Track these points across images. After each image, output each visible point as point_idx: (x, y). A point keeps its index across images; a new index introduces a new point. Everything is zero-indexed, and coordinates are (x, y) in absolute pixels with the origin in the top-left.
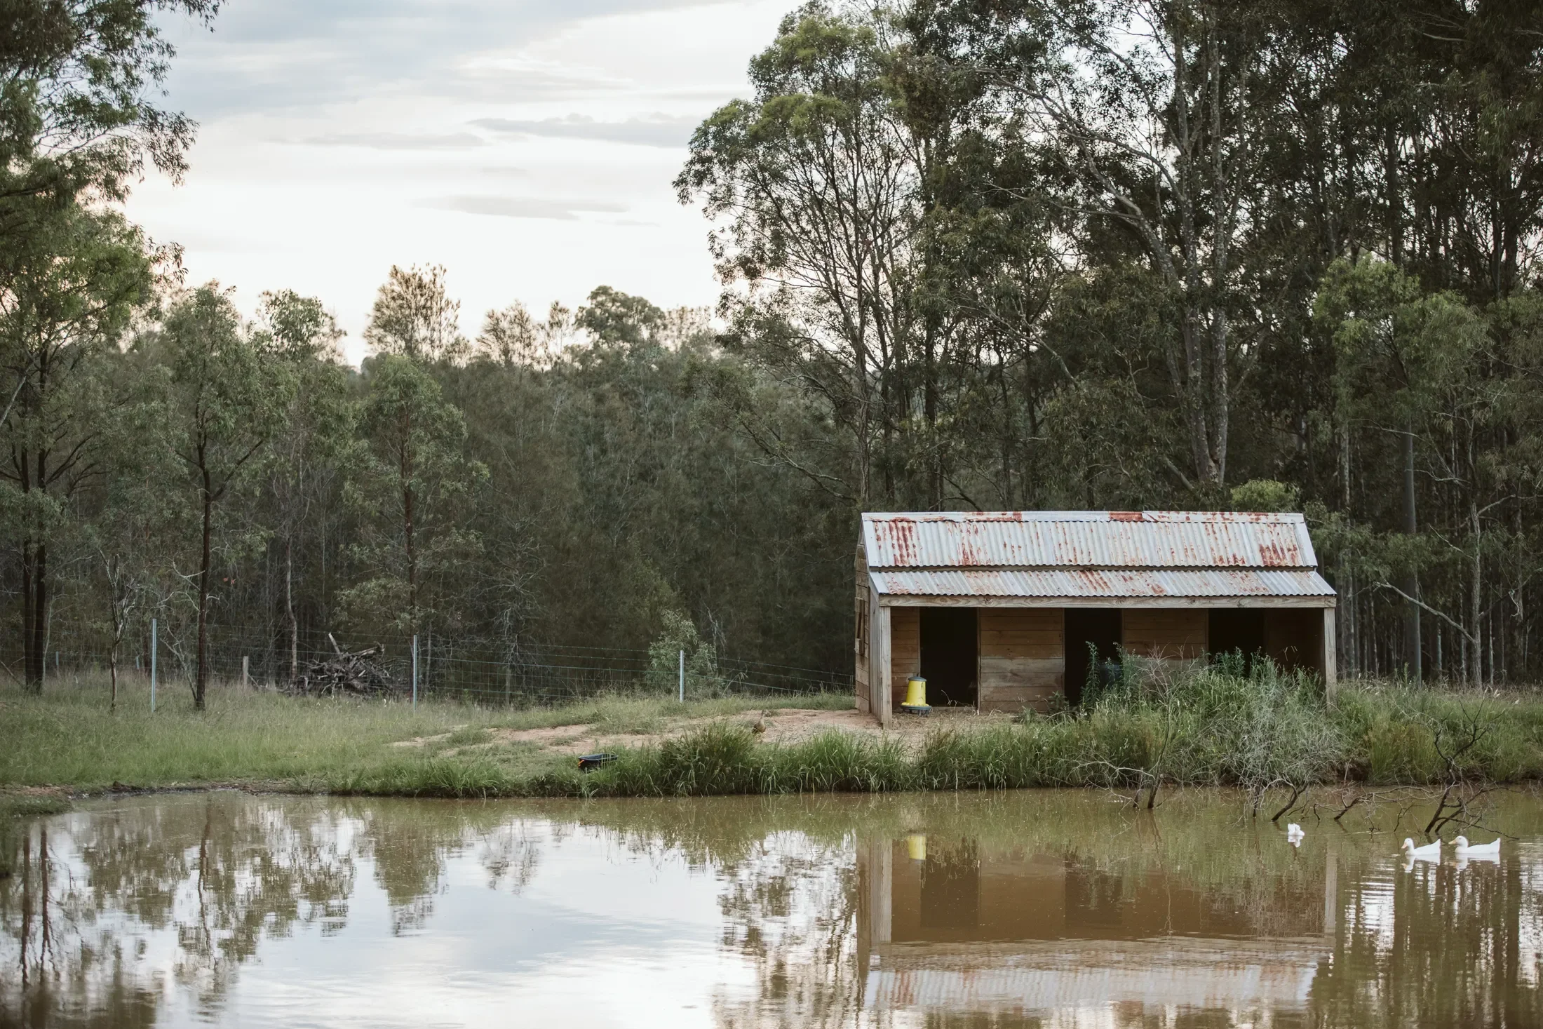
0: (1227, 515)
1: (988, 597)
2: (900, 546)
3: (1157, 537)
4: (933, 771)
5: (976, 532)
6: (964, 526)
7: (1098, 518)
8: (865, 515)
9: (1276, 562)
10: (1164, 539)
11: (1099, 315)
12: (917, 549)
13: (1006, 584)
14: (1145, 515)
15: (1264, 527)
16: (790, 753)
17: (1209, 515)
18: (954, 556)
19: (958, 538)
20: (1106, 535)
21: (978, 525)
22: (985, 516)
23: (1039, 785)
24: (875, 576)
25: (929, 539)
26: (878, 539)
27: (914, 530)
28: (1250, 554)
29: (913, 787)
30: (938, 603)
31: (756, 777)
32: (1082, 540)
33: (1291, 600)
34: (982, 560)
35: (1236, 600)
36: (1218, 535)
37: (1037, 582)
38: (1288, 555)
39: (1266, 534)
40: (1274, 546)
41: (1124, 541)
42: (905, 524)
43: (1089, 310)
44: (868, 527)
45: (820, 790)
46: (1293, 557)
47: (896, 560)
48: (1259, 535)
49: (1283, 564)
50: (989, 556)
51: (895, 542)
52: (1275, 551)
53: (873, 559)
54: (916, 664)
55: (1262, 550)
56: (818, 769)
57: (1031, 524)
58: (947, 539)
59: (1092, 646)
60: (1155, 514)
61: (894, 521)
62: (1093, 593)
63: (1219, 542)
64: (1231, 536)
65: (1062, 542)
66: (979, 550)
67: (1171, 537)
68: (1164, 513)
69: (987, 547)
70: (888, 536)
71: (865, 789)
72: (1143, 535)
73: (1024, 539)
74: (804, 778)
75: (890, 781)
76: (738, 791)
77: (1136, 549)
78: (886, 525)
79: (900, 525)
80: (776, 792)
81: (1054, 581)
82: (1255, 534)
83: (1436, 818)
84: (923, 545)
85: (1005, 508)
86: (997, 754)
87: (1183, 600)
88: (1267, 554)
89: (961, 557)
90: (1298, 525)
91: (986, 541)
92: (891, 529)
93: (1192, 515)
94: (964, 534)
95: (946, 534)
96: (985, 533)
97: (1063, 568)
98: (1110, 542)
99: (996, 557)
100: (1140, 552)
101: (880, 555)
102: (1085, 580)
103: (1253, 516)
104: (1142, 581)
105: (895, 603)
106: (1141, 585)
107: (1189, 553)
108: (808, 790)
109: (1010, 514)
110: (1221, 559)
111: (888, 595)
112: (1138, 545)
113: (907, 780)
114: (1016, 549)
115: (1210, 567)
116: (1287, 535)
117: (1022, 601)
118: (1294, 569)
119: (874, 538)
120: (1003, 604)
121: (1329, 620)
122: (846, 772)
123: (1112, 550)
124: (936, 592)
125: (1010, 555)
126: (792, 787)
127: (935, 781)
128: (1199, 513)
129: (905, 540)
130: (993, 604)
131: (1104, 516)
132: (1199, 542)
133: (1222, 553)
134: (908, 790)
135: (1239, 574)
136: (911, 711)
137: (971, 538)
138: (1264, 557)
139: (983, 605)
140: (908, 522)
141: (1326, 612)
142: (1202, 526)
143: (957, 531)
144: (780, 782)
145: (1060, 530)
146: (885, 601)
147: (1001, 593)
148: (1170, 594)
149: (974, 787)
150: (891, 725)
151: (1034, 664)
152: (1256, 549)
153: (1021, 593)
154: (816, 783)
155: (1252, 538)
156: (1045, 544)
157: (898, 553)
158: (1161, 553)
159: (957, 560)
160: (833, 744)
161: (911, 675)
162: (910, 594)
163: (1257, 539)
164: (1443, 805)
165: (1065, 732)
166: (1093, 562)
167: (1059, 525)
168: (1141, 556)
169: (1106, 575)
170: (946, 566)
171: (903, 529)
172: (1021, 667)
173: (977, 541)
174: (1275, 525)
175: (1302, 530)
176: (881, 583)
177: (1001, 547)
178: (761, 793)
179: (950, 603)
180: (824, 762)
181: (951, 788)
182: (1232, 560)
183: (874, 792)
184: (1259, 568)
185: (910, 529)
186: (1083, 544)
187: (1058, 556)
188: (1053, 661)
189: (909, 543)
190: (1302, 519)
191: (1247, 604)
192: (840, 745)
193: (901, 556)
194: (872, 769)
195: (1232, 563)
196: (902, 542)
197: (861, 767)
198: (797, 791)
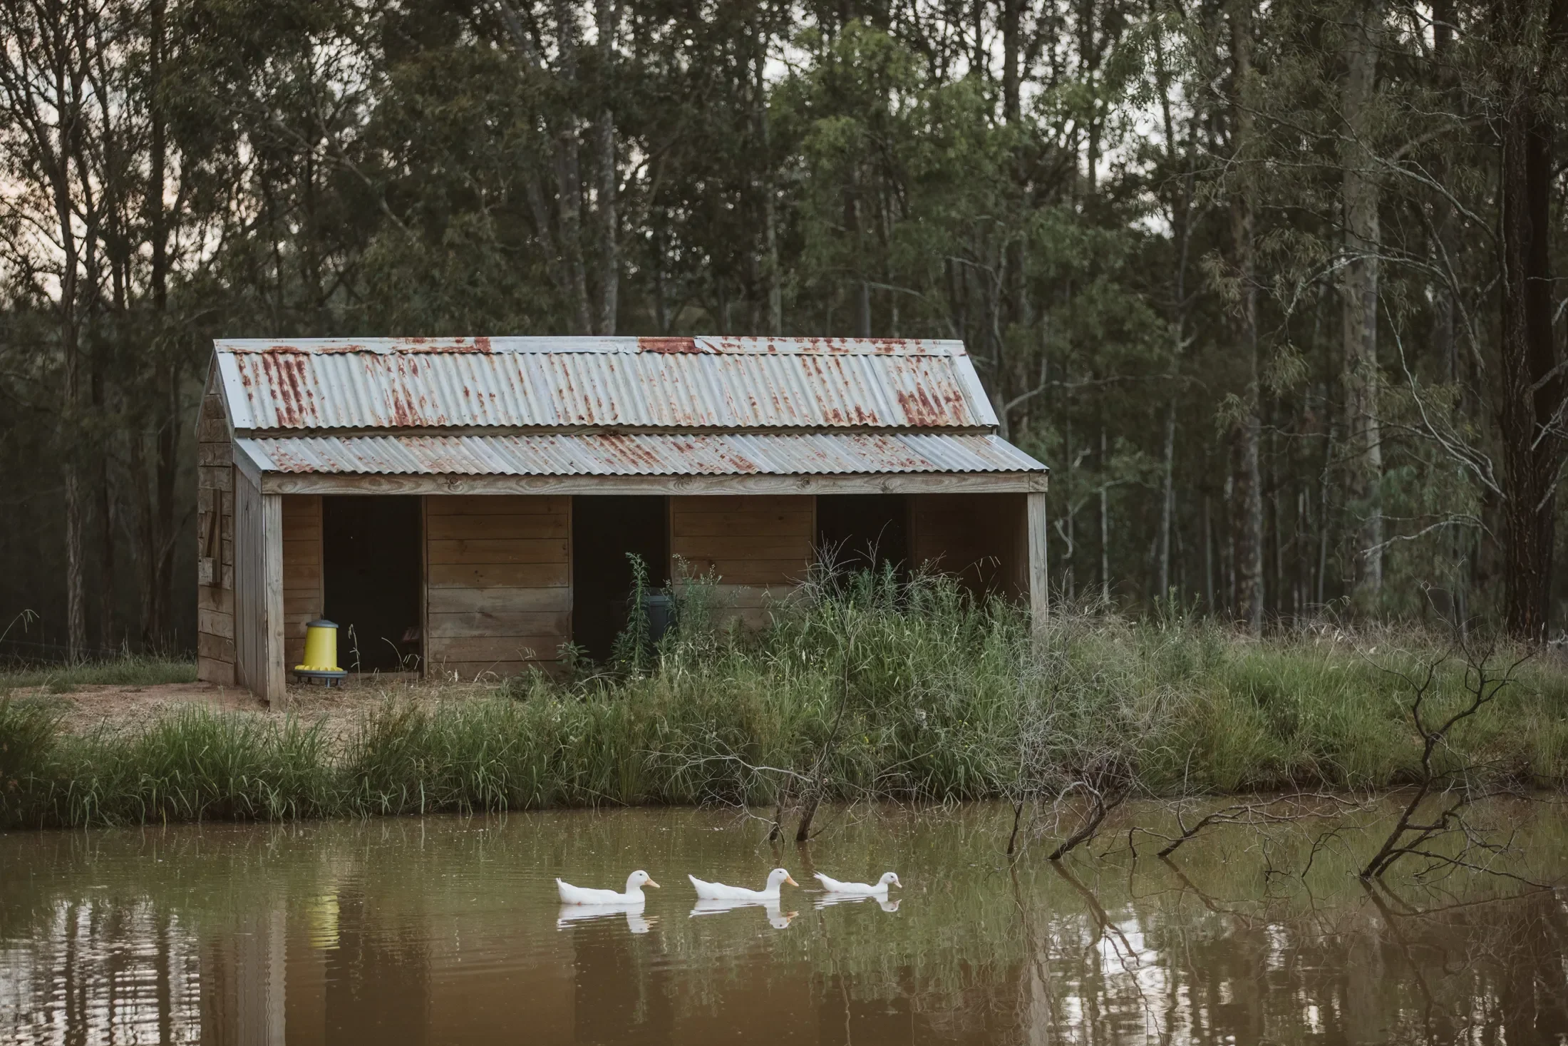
0: (836, 342)
1: (453, 477)
2: (285, 394)
3: (724, 380)
4: (380, 783)
5: (415, 371)
6: (392, 361)
7: (621, 347)
8: (220, 344)
9: (929, 420)
10: (736, 382)
11: (442, 118)
12: (315, 399)
13: (478, 457)
14: (700, 342)
15: (901, 362)
16: (121, 752)
17: (806, 342)
18: (380, 410)
19: (385, 384)
20: (636, 372)
21: (416, 359)
22: (428, 344)
23: (564, 803)
24: (246, 444)
25: (334, 382)
26: (246, 382)
27: (306, 367)
28: (883, 407)
29: (348, 812)
30: (366, 489)
31: (62, 798)
32: (598, 383)
33: (973, 480)
34: (430, 416)
35: (880, 481)
36: (825, 375)
37: (531, 454)
38: (947, 408)
39: (905, 375)
40: (921, 394)
41: (668, 385)
42: (291, 358)
43: (428, 111)
44: (227, 364)
45: (178, 819)
46: (956, 411)
47: (280, 419)
48: (895, 375)
49: (941, 422)
50: (441, 411)
51: (276, 387)
52: (925, 402)
53: (240, 416)
54: (317, 597)
55: (902, 399)
56: (173, 779)
57: (507, 357)
58: (366, 382)
59: (636, 560)
60: (717, 341)
61: (272, 353)
62: (633, 470)
63: (829, 385)
64: (849, 378)
65: (563, 386)
66: (422, 400)
67: (747, 379)
68: (732, 340)
69: (436, 396)
70: (263, 378)
71: (259, 815)
72: (699, 376)
73: (498, 382)
74: (147, 798)
75: (303, 801)
76: (29, 825)
77: (691, 398)
78: (258, 359)
79: (281, 359)
80: (97, 823)
81: (558, 451)
82: (888, 373)
83: (1387, 849)
84: (325, 393)
85: (460, 332)
86: (491, 751)
87: (790, 481)
88: (913, 406)
89: (393, 412)
90: (957, 359)
91: (434, 387)
92: (267, 367)
93: (777, 343)
94: (394, 374)
95: (364, 374)
96: (430, 373)
97: (568, 430)
98: (645, 386)
99: (454, 413)
100: (698, 403)
101: (252, 409)
102: (612, 449)
103: (880, 344)
104: (710, 450)
105: (290, 489)
106: (708, 455)
107: (781, 405)
108: (154, 820)
109: (469, 341)
110: (836, 415)
111: (277, 474)
112: (694, 392)
113: (332, 798)
114: (486, 398)
115: (820, 429)
116: (940, 376)
117: (512, 484)
118: (959, 431)
119: (239, 381)
120: (480, 489)
121: (1036, 515)
122: (223, 784)
123: (650, 400)
124: (362, 468)
125: (477, 410)
126: (125, 815)
127: (385, 799)
128: (791, 340)
129: (294, 384)
130: (462, 489)
131: (630, 344)
132: (796, 389)
133: (837, 405)
134: (337, 817)
135: (872, 441)
136: (311, 680)
137: (408, 380)
138: (907, 411)
139: (445, 491)
140: (296, 354)
141: (1030, 500)
142: (797, 361)
143: (380, 369)
144: (105, 807)
145: (558, 367)
146: (272, 485)
147: (473, 471)
148: (766, 470)
149: (451, 810)
150: (282, 704)
151: (522, 598)
152: (893, 398)
153: (510, 471)
154: (169, 808)
155: (884, 379)
156: (535, 390)
157: (282, 407)
158: (734, 405)
159: (386, 416)
160: (198, 735)
161: (307, 618)
162: (316, 472)
163: (892, 383)
164: (1402, 826)
165: (607, 709)
166: (621, 420)
167: (555, 359)
168: (700, 409)
169: (646, 442)
170: (369, 428)
171: (288, 365)
172: (499, 603)
173: (418, 386)
174: (918, 358)
175: (966, 368)
176: (261, 455)
177: (460, 395)
178: (69, 827)
179: (385, 489)
180: (183, 768)
181: (413, 812)
182: (854, 415)
183: (277, 820)
184: (901, 429)
185: (299, 365)
186: (599, 389)
187: (560, 409)
188: (553, 592)
189: (300, 388)
190: (962, 349)
191: (898, 486)
192: (213, 736)
193: (289, 410)
194: (272, 780)
195: (856, 421)
196: (287, 387)
197: (250, 778)
198: (137, 822)
